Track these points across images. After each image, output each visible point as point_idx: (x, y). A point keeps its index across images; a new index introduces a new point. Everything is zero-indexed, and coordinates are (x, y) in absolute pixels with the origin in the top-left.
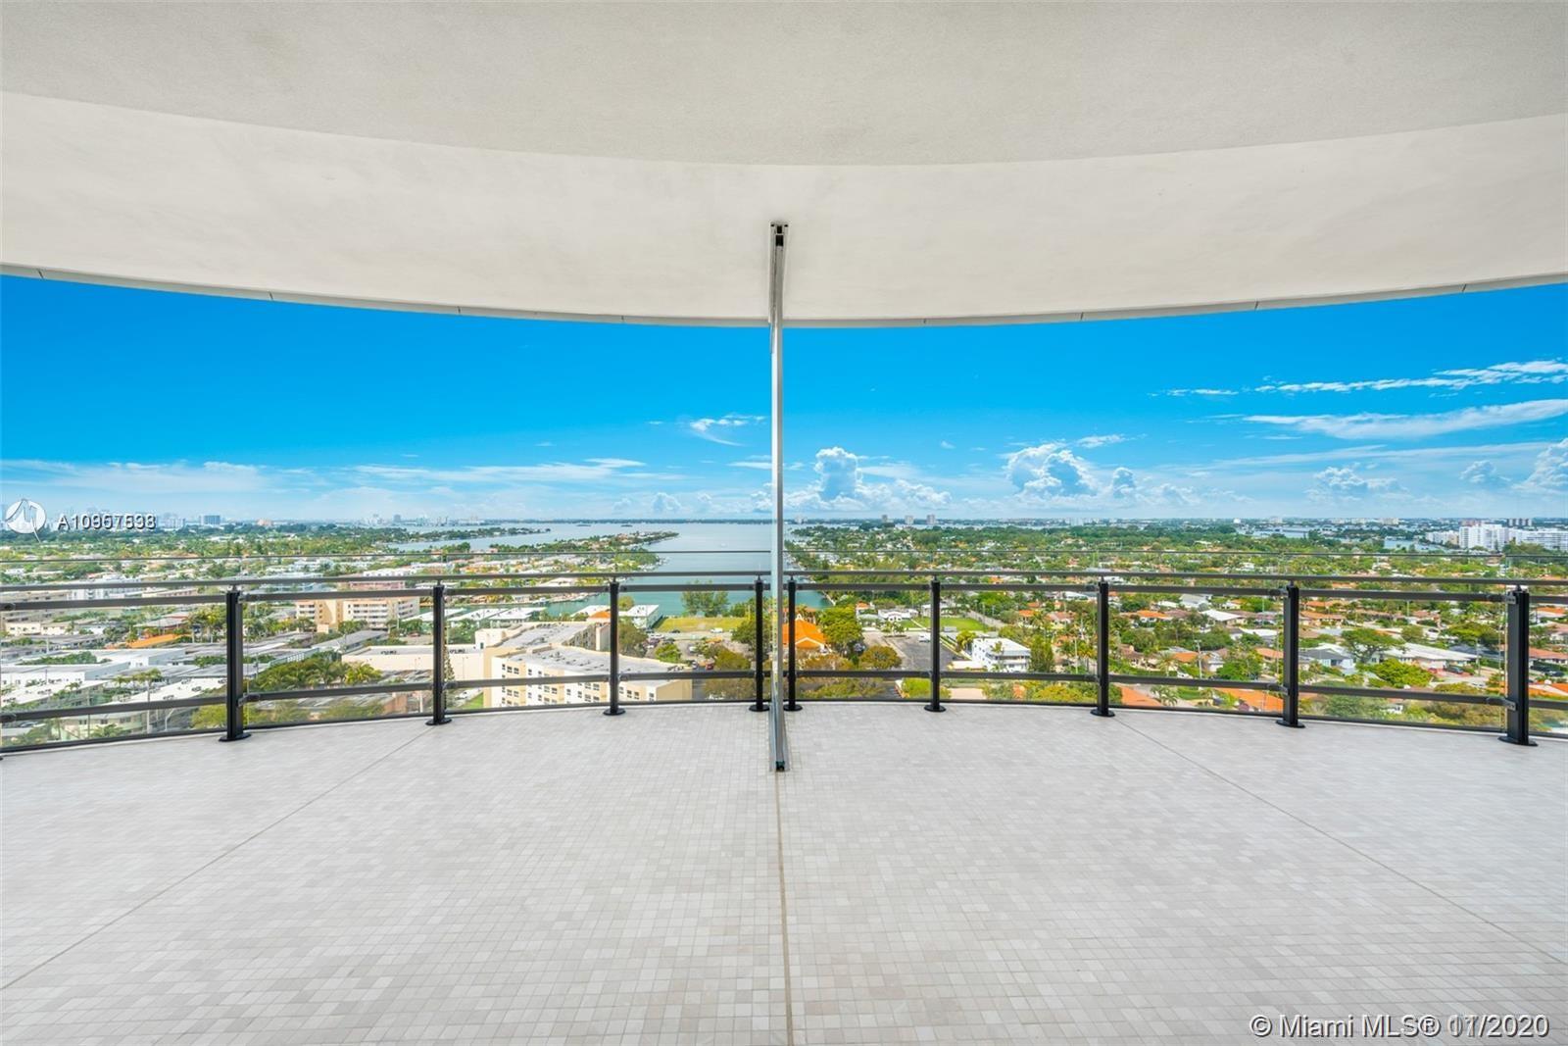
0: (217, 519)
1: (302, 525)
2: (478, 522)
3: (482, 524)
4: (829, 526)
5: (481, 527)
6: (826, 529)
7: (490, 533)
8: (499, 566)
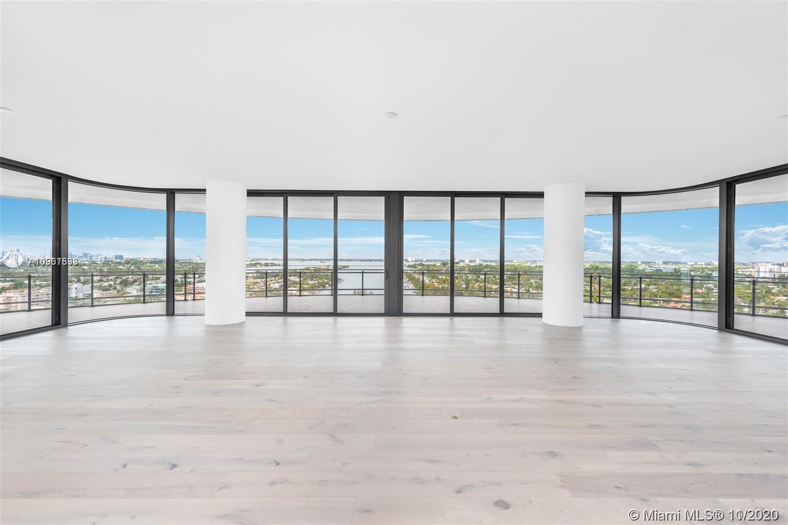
0: (121, 257)
1: (161, 261)
2: (249, 260)
3: (251, 261)
4: (426, 263)
5: (250, 262)
6: (424, 264)
7: (255, 265)
8: (260, 282)
